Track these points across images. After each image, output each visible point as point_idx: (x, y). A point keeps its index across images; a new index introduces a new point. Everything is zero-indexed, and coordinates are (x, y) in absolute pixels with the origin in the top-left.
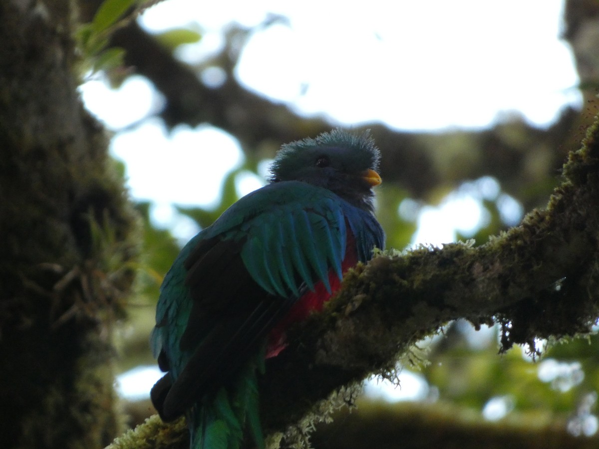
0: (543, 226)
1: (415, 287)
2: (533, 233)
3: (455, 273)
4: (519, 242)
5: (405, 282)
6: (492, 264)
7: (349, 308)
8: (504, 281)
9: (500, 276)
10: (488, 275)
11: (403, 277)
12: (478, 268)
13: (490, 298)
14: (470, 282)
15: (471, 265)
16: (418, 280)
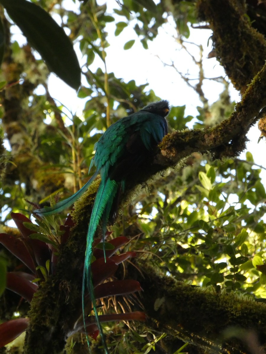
0: (227, 124)
1: (187, 141)
2: (225, 126)
3: (199, 137)
4: (220, 128)
5: (183, 140)
6: (211, 135)
7: (167, 146)
8: (215, 140)
9: (214, 138)
10: (210, 138)
11: (183, 138)
12: (206, 136)
13: (209, 145)
14: (204, 140)
15: (204, 135)
16: (187, 139)
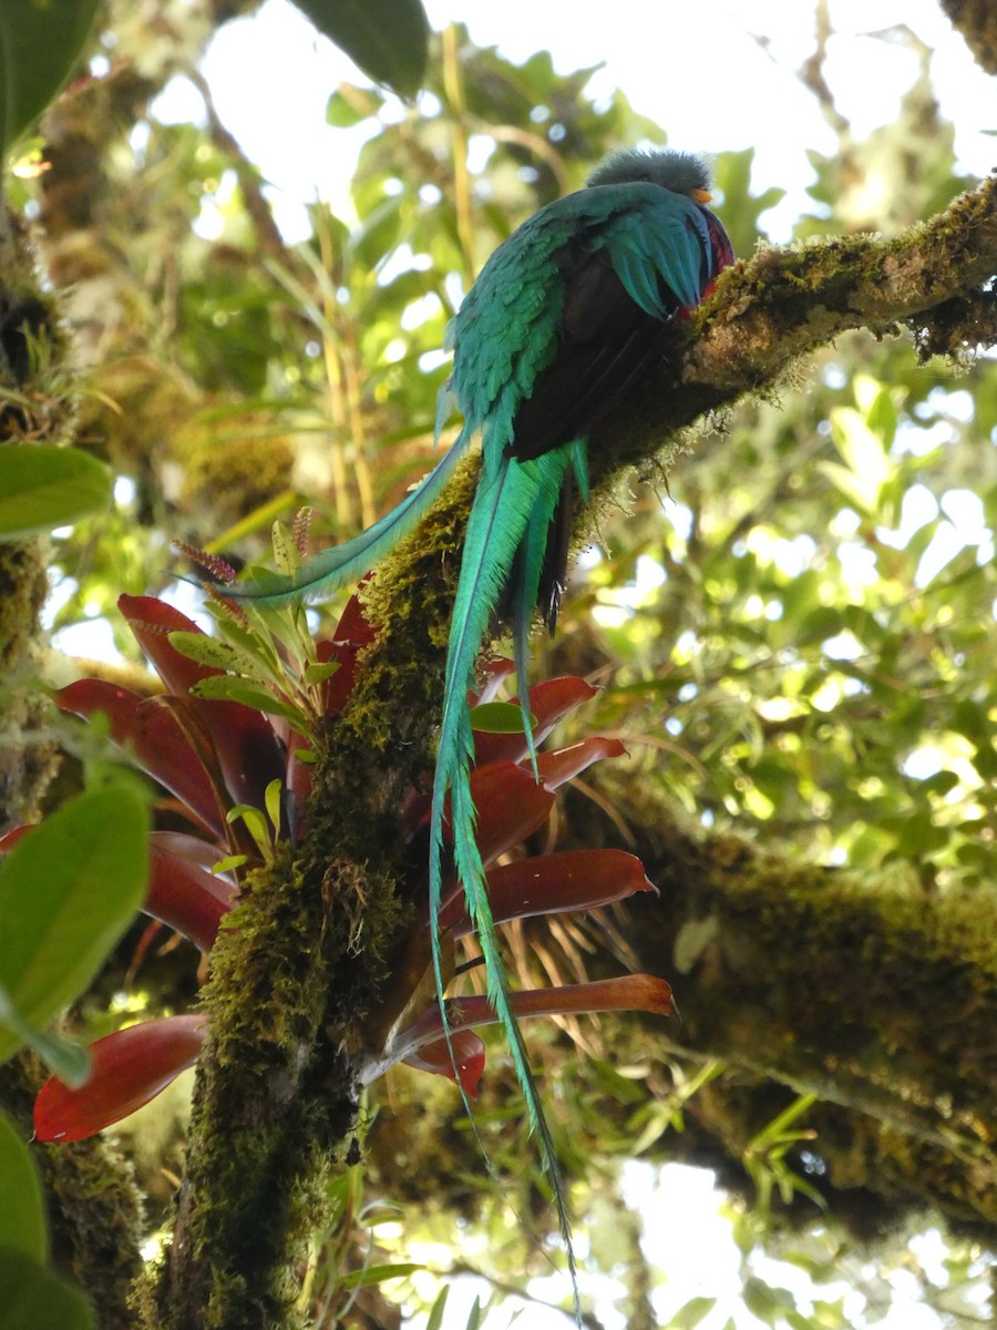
0: (977, 211)
1: (814, 287)
2: (965, 220)
3: (862, 270)
4: (947, 231)
5: (801, 282)
6: (910, 259)
7: (733, 311)
8: (928, 277)
9: (924, 272)
10: (905, 271)
11: (797, 274)
12: (891, 264)
13: (905, 300)
14: (882, 281)
15: (882, 261)
16: (817, 278)
